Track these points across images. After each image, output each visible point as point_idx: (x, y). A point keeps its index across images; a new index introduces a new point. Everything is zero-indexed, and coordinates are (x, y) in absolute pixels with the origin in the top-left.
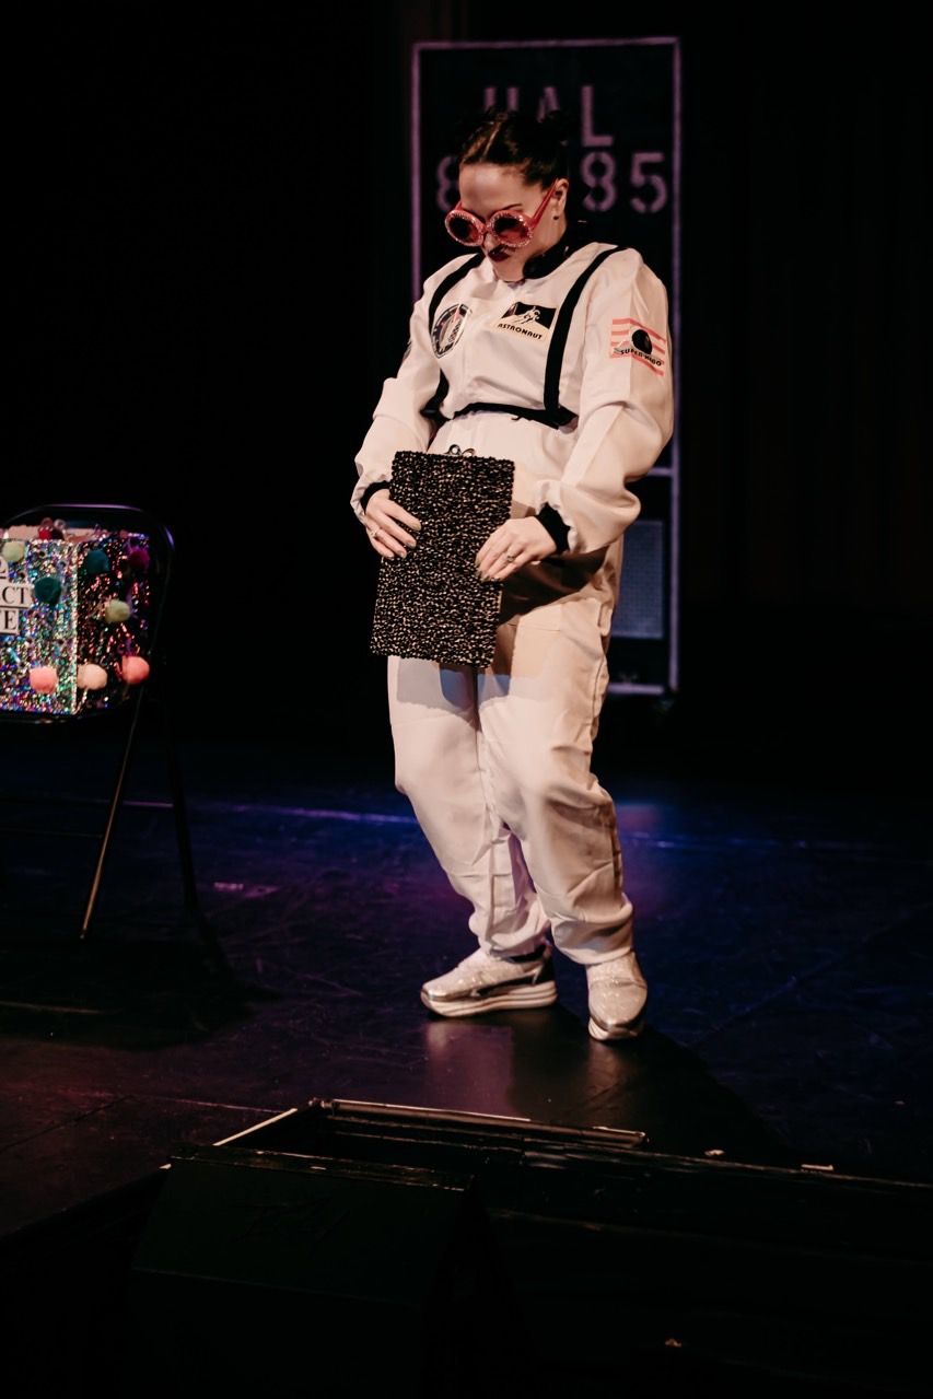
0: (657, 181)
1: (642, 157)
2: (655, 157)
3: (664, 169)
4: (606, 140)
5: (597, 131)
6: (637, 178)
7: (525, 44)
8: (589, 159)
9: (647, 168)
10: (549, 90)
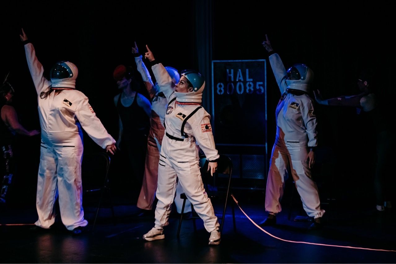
0: (262, 88)
1: (258, 83)
2: (261, 83)
3: (263, 86)
4: (252, 80)
5: (250, 78)
6: (258, 87)
7: (235, 61)
8: (248, 84)
9: (260, 85)
10: (240, 70)
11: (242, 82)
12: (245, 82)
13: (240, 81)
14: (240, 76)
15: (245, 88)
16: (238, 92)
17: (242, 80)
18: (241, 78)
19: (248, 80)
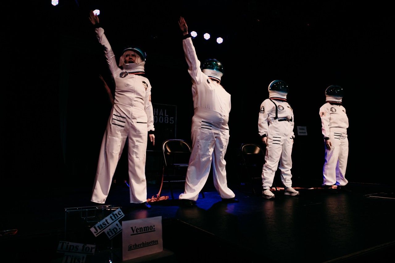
1: (171, 118)
3: (174, 119)
4: (167, 116)
6: (171, 120)
8: (165, 118)
9: (172, 119)
10: (161, 110)
11: (162, 116)
12: (164, 117)
13: (161, 115)
14: (161, 113)
15: (164, 120)
16: (160, 122)
17: (163, 115)
18: (162, 114)
19: (166, 115)
